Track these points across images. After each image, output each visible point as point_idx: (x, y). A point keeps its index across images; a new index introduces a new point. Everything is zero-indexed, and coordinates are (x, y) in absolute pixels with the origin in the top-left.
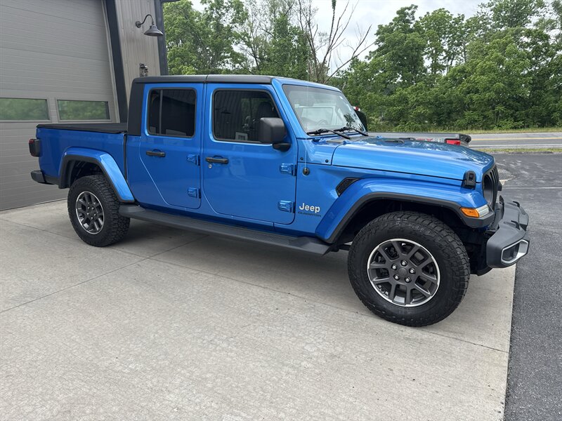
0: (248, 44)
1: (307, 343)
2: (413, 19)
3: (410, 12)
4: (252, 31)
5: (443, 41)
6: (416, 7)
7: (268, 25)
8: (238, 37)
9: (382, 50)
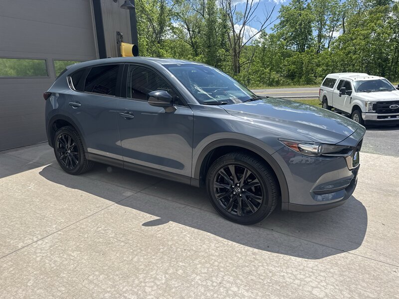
5: (326, 18)
7: (199, 7)
8: (177, 15)
9: (282, 24)
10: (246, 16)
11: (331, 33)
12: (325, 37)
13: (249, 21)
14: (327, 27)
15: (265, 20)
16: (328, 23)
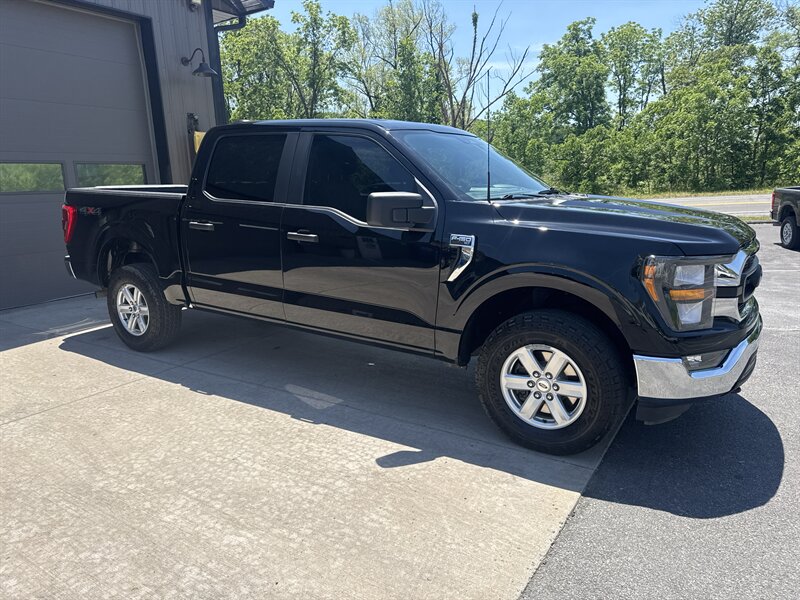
0: (359, 78)
1: (350, 461)
2: (590, 37)
3: (586, 27)
4: (364, 61)
5: (635, 67)
6: (594, 21)
7: (386, 51)
8: (344, 67)
9: (546, 81)
10: (473, 68)
11: (646, 94)
12: (632, 103)
13: (480, 76)
14: (637, 85)
15: (511, 74)
16: (638, 76)
